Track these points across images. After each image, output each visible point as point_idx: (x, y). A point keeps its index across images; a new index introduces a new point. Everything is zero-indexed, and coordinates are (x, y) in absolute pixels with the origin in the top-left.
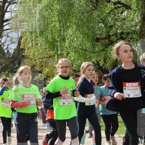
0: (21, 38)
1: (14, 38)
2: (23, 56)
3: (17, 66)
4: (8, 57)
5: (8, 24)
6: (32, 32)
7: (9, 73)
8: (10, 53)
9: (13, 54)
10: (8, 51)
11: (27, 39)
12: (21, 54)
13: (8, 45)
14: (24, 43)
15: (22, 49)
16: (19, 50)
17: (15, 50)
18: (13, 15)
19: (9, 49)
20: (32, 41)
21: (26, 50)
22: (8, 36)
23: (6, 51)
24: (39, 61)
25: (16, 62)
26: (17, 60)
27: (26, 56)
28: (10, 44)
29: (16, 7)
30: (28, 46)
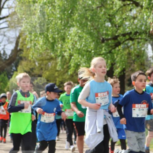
0: (19, 38)
1: (11, 38)
2: (21, 58)
3: (14, 68)
4: (5, 59)
7: (5, 75)
8: (6, 54)
9: (9, 56)
10: (4, 51)
11: (26, 39)
12: (19, 56)
13: (5, 45)
14: (22, 43)
15: (20, 50)
16: (17, 51)
17: (12, 51)
18: (11, 11)
19: (5, 50)
20: (31, 40)
21: (25, 50)
22: (5, 36)
24: (38, 64)
25: (13, 64)
26: (15, 62)
27: (25, 57)
28: (7, 44)
29: (15, 3)
30: (26, 47)
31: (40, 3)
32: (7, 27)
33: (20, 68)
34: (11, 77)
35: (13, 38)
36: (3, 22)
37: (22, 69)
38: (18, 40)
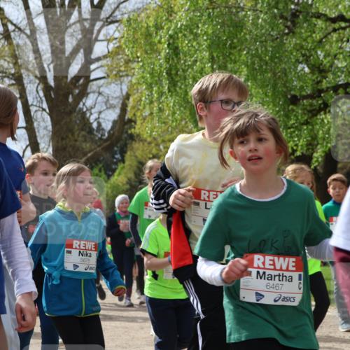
0: (128, 97)
1: (112, 97)
2: (132, 137)
3: (118, 156)
4: (100, 139)
5: (102, 66)
6: (151, 84)
7: (100, 171)
8: (103, 129)
9: (109, 132)
10: (99, 124)
11: (141, 100)
12: (127, 132)
13: (100, 112)
14: (133, 107)
15: (130, 121)
16: (124, 123)
17: (115, 122)
18: (111, 46)
19: (101, 120)
20: (151, 102)
21: (139, 122)
22: (100, 93)
23: (95, 125)
24: (165, 148)
25: (116, 148)
26: (119, 145)
27: (138, 135)
28: (104, 110)
29: (119, 31)
30: (142, 115)
31: (169, 29)
32: (104, 78)
33: (131, 156)
34: (113, 174)
35: (116, 98)
36: (97, 68)
37: (133, 158)
38: (127, 101)
